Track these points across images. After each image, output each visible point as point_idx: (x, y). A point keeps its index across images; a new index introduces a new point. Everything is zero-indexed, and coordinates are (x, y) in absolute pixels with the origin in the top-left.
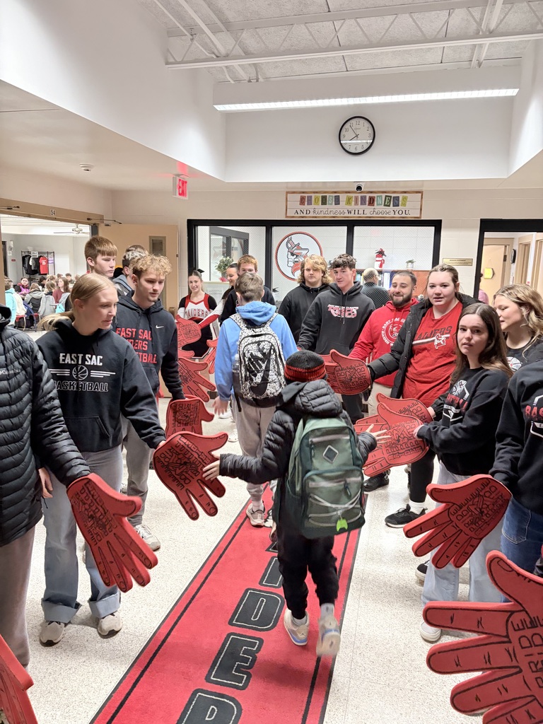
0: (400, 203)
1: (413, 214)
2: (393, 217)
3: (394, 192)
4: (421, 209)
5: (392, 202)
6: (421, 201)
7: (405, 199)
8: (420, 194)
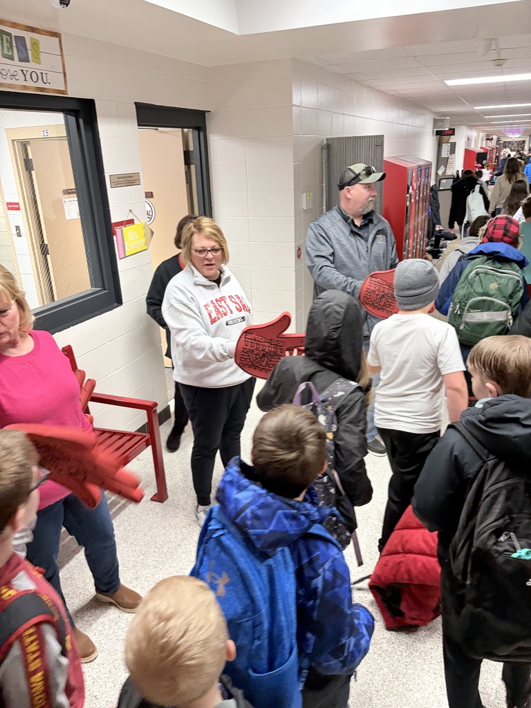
0: (29, 52)
1: (54, 85)
2: (25, 87)
3: (14, 25)
4: (65, 74)
5: (15, 49)
6: (62, 55)
7: (35, 44)
8: (57, 39)
